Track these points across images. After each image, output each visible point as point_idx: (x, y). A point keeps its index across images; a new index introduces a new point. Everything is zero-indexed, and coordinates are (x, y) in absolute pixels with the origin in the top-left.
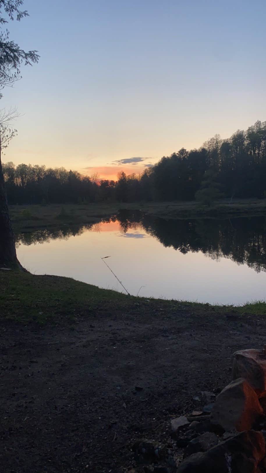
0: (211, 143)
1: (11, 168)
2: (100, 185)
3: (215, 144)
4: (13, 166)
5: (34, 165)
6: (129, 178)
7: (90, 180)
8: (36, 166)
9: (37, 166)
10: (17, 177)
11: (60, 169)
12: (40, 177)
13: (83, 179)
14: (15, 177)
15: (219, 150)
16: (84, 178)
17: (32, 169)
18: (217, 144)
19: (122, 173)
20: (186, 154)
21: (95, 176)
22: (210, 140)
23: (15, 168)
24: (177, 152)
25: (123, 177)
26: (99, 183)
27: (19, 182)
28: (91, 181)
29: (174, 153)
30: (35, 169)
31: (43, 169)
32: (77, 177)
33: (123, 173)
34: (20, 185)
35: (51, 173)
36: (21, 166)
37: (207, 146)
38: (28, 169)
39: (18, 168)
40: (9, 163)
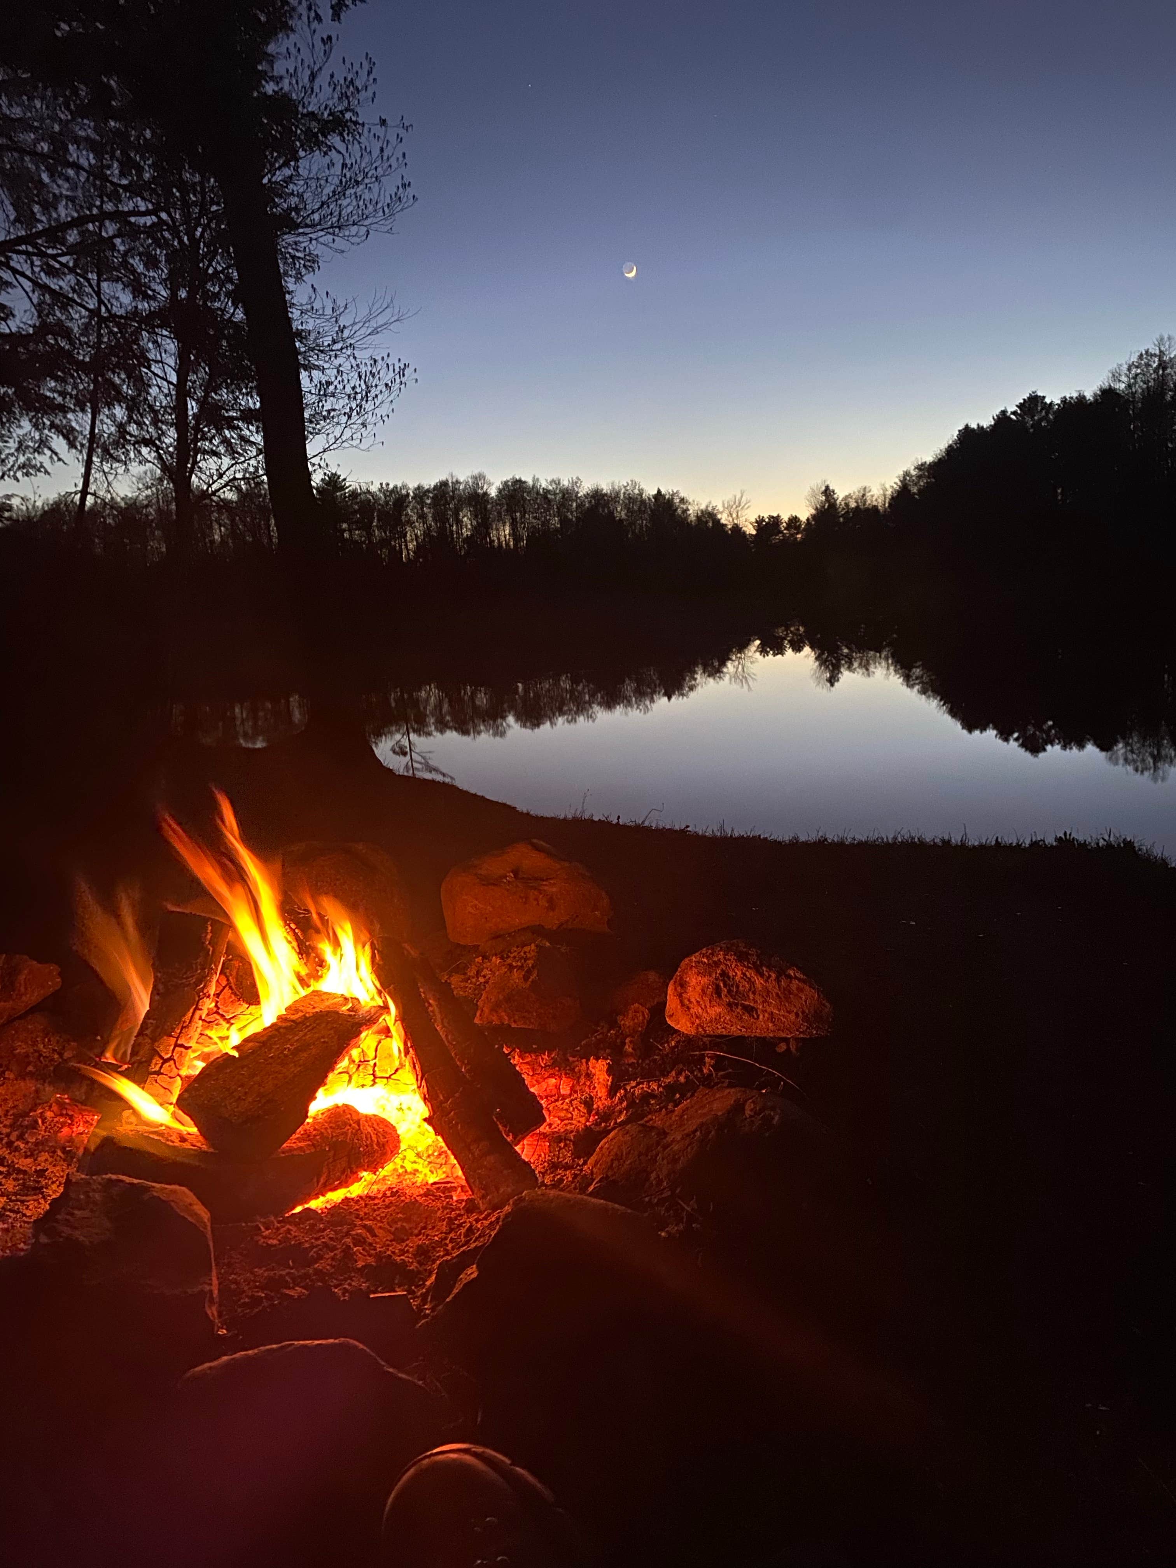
0: (1137, 367)
1: (480, 491)
2: (754, 532)
3: (1156, 370)
4: (485, 488)
5: (546, 480)
6: (847, 505)
7: (719, 516)
8: (553, 481)
9: (557, 482)
10: (500, 518)
11: (625, 487)
12: (566, 517)
13: (697, 516)
14: (494, 521)
15: (1170, 391)
16: (700, 514)
17: (541, 491)
18: (1164, 369)
19: (823, 488)
20: (1043, 413)
21: (735, 503)
22: (1134, 358)
23: (493, 492)
24: (1012, 408)
25: (827, 500)
26: (751, 527)
27: (505, 537)
28: (723, 521)
29: (1004, 412)
30: (548, 491)
31: (576, 489)
32: (679, 511)
33: (827, 488)
34: (507, 544)
35: (597, 504)
36: (510, 483)
37: (1124, 379)
38: (529, 493)
39: (500, 491)
40: (475, 478)
